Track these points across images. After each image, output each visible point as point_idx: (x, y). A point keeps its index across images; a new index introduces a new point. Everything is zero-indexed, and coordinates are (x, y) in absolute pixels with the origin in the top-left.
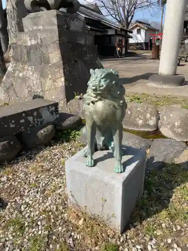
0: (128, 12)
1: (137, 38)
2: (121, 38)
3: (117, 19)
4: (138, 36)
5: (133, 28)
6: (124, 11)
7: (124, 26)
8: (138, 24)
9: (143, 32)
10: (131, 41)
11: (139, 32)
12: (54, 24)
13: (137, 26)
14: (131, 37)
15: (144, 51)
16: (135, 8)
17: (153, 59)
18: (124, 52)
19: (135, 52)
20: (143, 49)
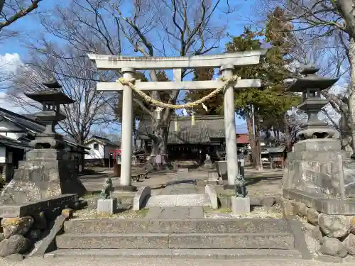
0: (83, 127)
1: (94, 154)
2: (76, 155)
3: (69, 133)
4: (95, 151)
5: (89, 143)
6: (78, 126)
7: (78, 142)
8: (95, 139)
9: (101, 148)
10: (87, 157)
11: (96, 147)
12: (54, 157)
13: (94, 141)
14: (88, 153)
15: (105, 168)
16: (91, 124)
17: (115, 177)
18: (80, 170)
19: (93, 169)
20: (102, 166)
